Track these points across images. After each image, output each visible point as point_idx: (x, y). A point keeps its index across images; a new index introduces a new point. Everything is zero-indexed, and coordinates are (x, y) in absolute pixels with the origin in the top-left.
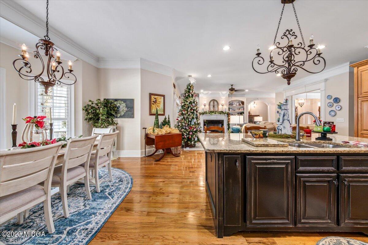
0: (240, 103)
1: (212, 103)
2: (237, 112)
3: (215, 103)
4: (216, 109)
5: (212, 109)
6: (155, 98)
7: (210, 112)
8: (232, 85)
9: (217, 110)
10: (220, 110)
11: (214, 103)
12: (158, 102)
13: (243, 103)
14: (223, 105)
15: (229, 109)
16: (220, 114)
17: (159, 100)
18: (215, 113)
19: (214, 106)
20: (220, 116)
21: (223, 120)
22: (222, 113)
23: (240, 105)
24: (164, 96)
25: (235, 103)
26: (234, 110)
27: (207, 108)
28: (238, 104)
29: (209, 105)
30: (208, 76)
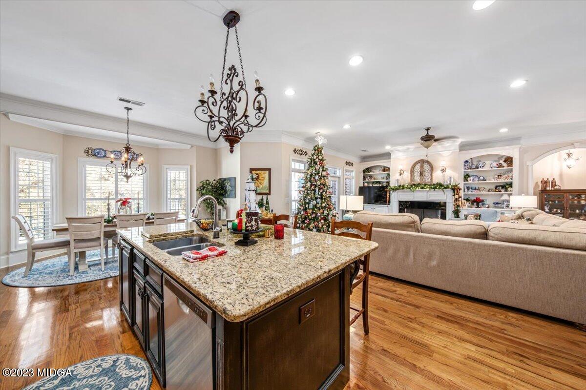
0: (502, 162)
1: (418, 168)
2: (494, 183)
3: (426, 167)
4: (427, 179)
5: (417, 180)
6: (257, 174)
7: (412, 186)
8: (428, 129)
9: (429, 180)
10: (435, 181)
11: (422, 167)
12: (260, 178)
13: (509, 160)
14: (443, 171)
15: (466, 177)
16: (433, 188)
17: (262, 175)
18: (422, 188)
19: (421, 174)
20: (434, 193)
21: (445, 203)
22: (440, 186)
23: (500, 166)
24: (269, 170)
25: (488, 163)
26: (482, 178)
27: (406, 178)
28: (495, 164)
29: (412, 171)
30: (344, 127)
